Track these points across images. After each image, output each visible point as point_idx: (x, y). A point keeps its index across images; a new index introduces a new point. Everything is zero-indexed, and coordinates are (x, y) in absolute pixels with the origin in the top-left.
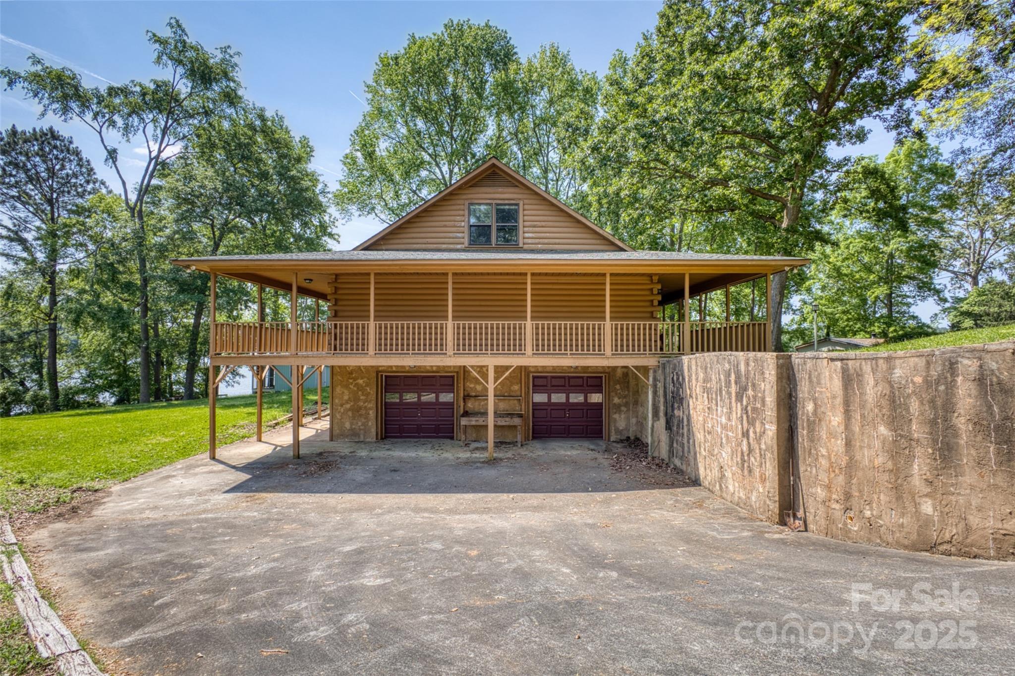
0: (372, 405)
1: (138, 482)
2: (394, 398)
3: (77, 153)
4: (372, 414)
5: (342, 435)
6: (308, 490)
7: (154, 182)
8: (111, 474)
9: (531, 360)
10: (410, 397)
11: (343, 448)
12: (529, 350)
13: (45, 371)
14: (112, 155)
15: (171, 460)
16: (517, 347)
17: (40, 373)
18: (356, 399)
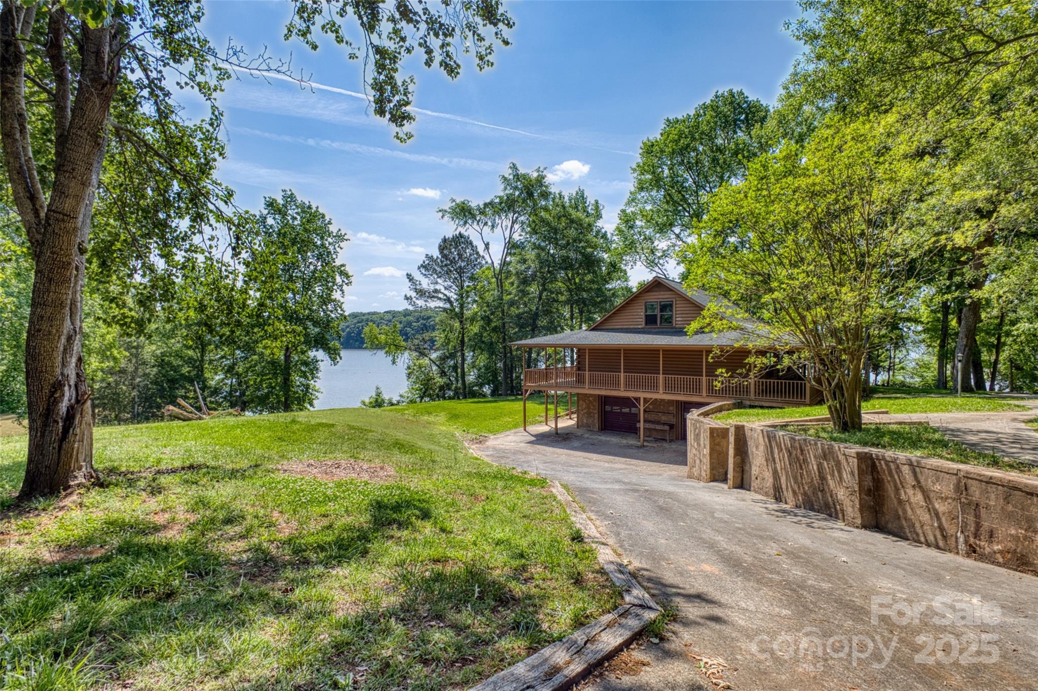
0: (596, 411)
1: (498, 436)
2: (608, 408)
3: (471, 243)
4: (596, 416)
5: (582, 426)
6: (553, 447)
7: (508, 259)
8: (490, 431)
9: (661, 395)
10: (616, 409)
11: (580, 432)
12: (661, 391)
13: (459, 370)
14: (487, 246)
15: (510, 429)
16: (654, 387)
17: (456, 372)
18: (589, 408)
